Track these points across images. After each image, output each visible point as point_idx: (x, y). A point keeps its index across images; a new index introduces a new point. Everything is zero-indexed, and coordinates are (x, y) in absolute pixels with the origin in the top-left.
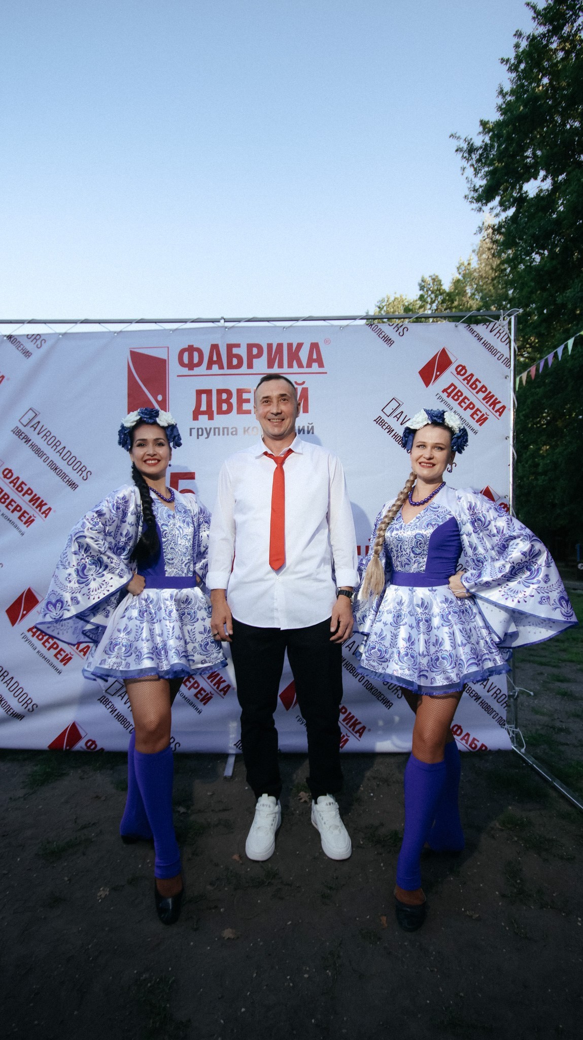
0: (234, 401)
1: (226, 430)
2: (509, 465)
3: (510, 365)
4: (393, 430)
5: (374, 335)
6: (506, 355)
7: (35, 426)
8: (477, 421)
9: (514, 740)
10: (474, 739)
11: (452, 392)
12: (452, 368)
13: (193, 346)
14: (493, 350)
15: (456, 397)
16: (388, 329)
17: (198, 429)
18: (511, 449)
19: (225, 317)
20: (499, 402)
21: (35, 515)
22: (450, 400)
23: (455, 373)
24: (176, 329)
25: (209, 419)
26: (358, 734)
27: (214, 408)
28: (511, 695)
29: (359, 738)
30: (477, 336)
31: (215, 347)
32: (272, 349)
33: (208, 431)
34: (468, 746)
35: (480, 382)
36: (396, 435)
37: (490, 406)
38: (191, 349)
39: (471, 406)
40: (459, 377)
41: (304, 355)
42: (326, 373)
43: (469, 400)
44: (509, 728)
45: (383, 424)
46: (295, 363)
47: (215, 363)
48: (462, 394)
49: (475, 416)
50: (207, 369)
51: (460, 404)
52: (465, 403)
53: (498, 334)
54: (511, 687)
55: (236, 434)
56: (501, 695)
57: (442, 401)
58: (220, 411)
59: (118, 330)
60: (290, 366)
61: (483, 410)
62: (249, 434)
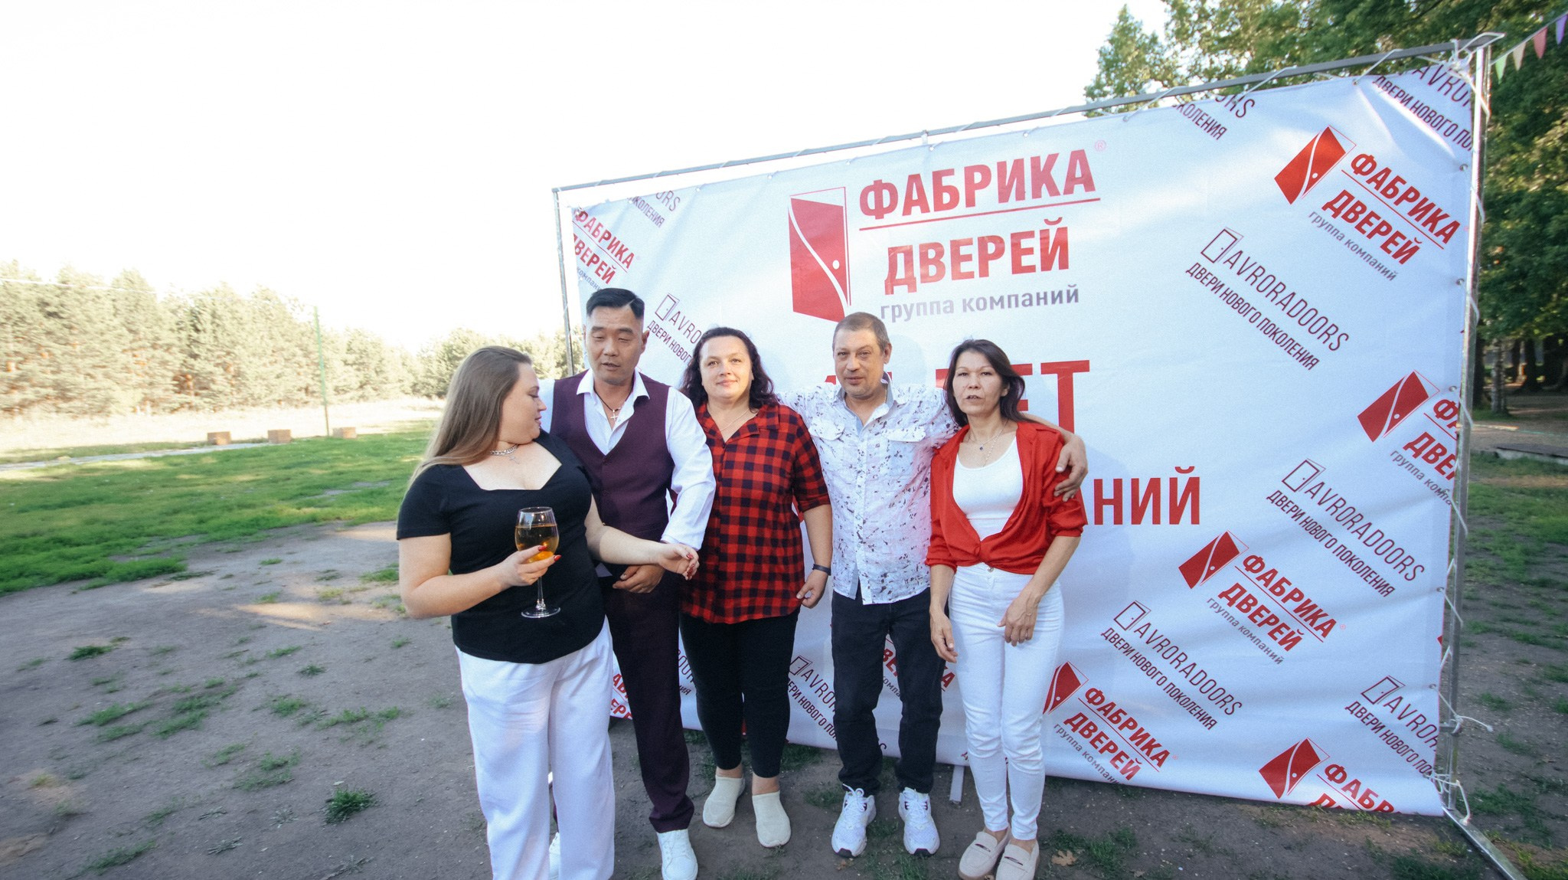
0: (946, 259)
1: (935, 306)
2: (1463, 332)
3: (1472, 142)
4: (1223, 285)
5: (1189, 122)
6: (1464, 125)
7: (675, 318)
8: (1395, 256)
9: (1447, 798)
10: (1369, 792)
11: (1345, 207)
12: (1345, 163)
13: (881, 181)
14: (1433, 119)
15: (1351, 216)
16: (1215, 108)
17: (893, 307)
18: (1469, 299)
19: (928, 129)
20: (1446, 216)
22: (1339, 222)
23: (1351, 171)
24: (854, 159)
25: (909, 291)
26: (1156, 762)
27: (917, 273)
28: (1447, 728)
29: (1157, 767)
30: (1401, 94)
31: (914, 179)
32: (1006, 172)
33: (909, 308)
34: (1356, 801)
35: (1404, 182)
36: (1228, 292)
37: (1424, 224)
38: (878, 187)
39: (1384, 229)
40: (1359, 177)
41: (1059, 175)
42: (1098, 199)
43: (1378, 218)
44: (1439, 780)
45: (1204, 276)
46: (1044, 189)
47: (916, 203)
48: (1364, 208)
49: (1391, 247)
50: (904, 214)
51: (1359, 227)
52: (1371, 224)
53: (1447, 87)
54: (1444, 715)
55: (952, 311)
56: (1425, 724)
57: (1322, 225)
58: (925, 278)
59: (774, 171)
60: (1036, 194)
61: (1410, 233)
62: (972, 310)
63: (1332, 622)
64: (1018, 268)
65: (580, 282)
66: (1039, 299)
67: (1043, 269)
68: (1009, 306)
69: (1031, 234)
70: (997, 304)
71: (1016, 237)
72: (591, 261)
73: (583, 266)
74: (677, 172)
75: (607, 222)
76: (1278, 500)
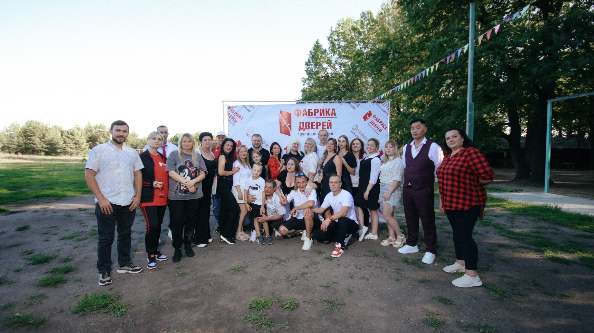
0: (310, 125)
1: (308, 134)
3: (389, 115)
4: (355, 134)
5: (350, 106)
6: (387, 112)
11: (372, 123)
12: (372, 116)
14: (383, 111)
16: (354, 104)
17: (300, 133)
20: (385, 126)
22: (371, 125)
24: (294, 104)
25: (303, 131)
27: (305, 128)
30: (380, 107)
31: (305, 110)
32: (321, 111)
33: (303, 134)
38: (298, 110)
39: (378, 127)
40: (374, 118)
41: (330, 112)
42: (337, 117)
45: (353, 132)
46: (328, 114)
47: (305, 114)
48: (375, 123)
49: (378, 130)
50: (303, 116)
51: (374, 126)
52: (376, 126)
53: (385, 106)
57: (369, 125)
58: (306, 129)
59: (276, 104)
60: (326, 115)
61: (381, 128)
65: (228, 123)
69: (325, 122)
71: (323, 123)
72: (232, 118)
73: (230, 119)
74: (254, 101)
75: (236, 110)
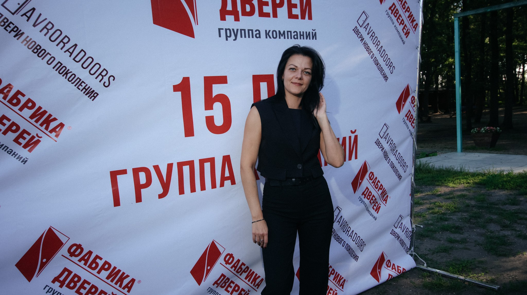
1: (251, 32)
2: (417, 68)
4: (363, 39)
7: (28, 14)
8: (405, 34)
9: (415, 260)
11: (394, 10)
15: (396, 15)
17: (226, 30)
18: (419, 55)
20: (415, 20)
21: (40, 136)
22: (392, 16)
25: (234, 20)
26: (342, 286)
27: (239, 8)
29: (342, 289)
33: (236, 33)
35: (407, 4)
37: (411, 23)
43: (402, 17)
45: (358, 33)
48: (398, 12)
52: (400, 20)
57: (389, 17)
61: (408, 26)
62: (270, 38)
63: (387, 196)
64: (291, 16)
66: (301, 35)
67: (301, 19)
68: (288, 38)
70: (282, 36)
76: (378, 143)
